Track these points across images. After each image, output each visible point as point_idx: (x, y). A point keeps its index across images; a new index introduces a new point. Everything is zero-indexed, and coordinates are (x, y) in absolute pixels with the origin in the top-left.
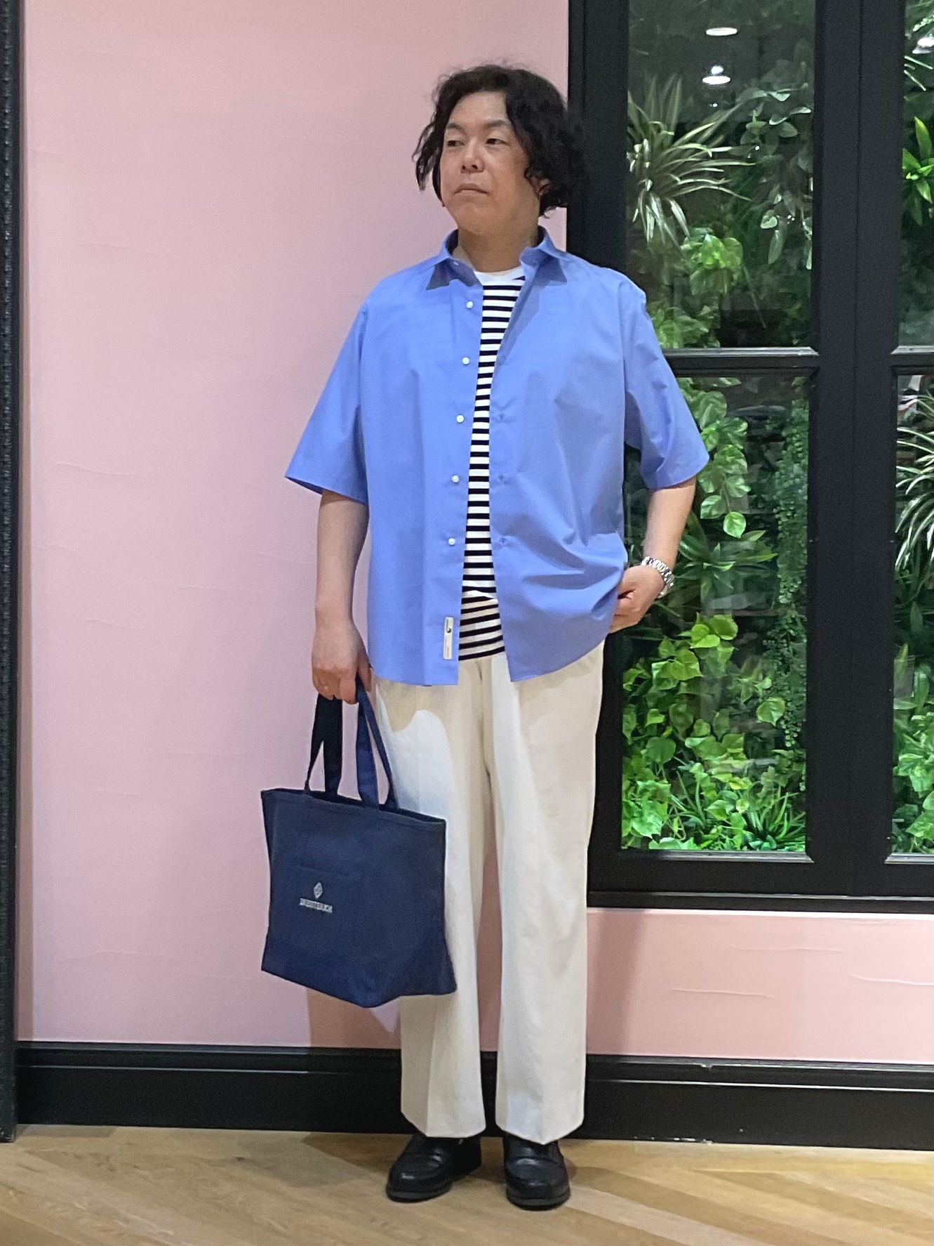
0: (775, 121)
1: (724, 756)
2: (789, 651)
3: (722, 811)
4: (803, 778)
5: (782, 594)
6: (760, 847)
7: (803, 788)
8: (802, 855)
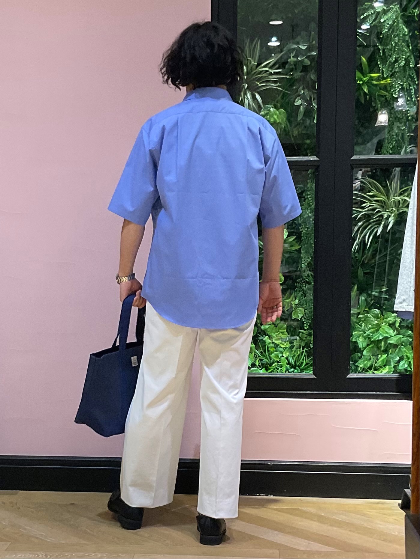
0: (300, 58)
1: (278, 333)
2: (306, 288)
3: (277, 356)
4: (312, 342)
5: (303, 264)
6: (293, 371)
7: (312, 346)
8: (311, 375)
